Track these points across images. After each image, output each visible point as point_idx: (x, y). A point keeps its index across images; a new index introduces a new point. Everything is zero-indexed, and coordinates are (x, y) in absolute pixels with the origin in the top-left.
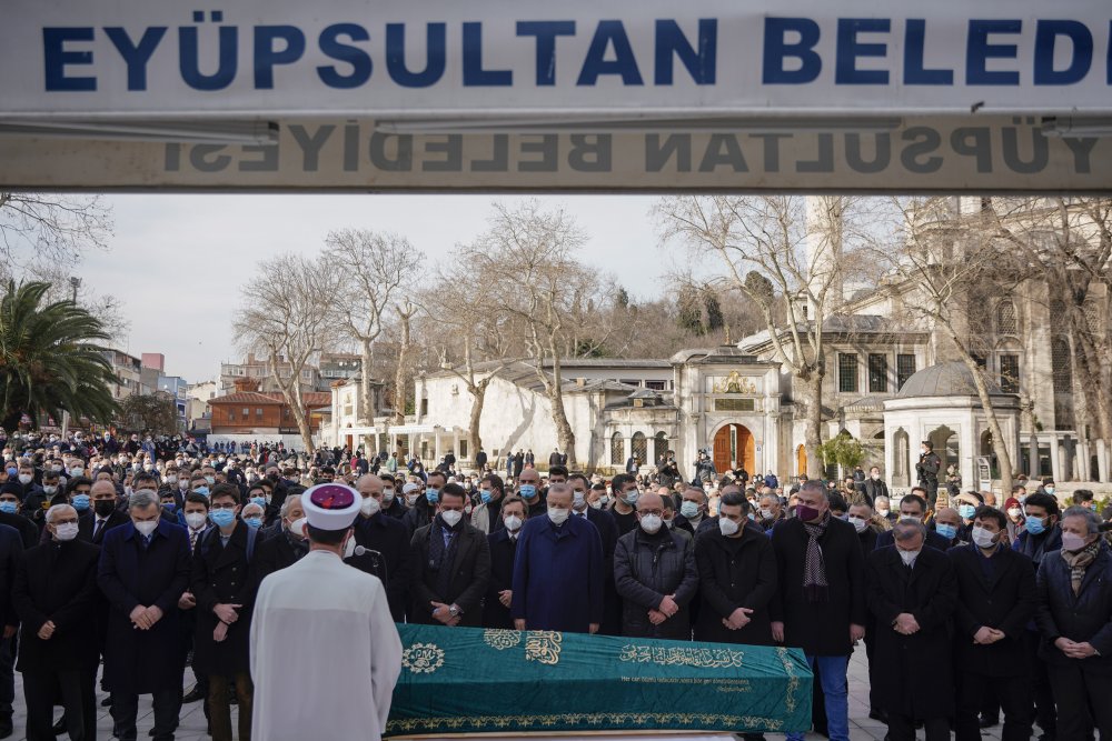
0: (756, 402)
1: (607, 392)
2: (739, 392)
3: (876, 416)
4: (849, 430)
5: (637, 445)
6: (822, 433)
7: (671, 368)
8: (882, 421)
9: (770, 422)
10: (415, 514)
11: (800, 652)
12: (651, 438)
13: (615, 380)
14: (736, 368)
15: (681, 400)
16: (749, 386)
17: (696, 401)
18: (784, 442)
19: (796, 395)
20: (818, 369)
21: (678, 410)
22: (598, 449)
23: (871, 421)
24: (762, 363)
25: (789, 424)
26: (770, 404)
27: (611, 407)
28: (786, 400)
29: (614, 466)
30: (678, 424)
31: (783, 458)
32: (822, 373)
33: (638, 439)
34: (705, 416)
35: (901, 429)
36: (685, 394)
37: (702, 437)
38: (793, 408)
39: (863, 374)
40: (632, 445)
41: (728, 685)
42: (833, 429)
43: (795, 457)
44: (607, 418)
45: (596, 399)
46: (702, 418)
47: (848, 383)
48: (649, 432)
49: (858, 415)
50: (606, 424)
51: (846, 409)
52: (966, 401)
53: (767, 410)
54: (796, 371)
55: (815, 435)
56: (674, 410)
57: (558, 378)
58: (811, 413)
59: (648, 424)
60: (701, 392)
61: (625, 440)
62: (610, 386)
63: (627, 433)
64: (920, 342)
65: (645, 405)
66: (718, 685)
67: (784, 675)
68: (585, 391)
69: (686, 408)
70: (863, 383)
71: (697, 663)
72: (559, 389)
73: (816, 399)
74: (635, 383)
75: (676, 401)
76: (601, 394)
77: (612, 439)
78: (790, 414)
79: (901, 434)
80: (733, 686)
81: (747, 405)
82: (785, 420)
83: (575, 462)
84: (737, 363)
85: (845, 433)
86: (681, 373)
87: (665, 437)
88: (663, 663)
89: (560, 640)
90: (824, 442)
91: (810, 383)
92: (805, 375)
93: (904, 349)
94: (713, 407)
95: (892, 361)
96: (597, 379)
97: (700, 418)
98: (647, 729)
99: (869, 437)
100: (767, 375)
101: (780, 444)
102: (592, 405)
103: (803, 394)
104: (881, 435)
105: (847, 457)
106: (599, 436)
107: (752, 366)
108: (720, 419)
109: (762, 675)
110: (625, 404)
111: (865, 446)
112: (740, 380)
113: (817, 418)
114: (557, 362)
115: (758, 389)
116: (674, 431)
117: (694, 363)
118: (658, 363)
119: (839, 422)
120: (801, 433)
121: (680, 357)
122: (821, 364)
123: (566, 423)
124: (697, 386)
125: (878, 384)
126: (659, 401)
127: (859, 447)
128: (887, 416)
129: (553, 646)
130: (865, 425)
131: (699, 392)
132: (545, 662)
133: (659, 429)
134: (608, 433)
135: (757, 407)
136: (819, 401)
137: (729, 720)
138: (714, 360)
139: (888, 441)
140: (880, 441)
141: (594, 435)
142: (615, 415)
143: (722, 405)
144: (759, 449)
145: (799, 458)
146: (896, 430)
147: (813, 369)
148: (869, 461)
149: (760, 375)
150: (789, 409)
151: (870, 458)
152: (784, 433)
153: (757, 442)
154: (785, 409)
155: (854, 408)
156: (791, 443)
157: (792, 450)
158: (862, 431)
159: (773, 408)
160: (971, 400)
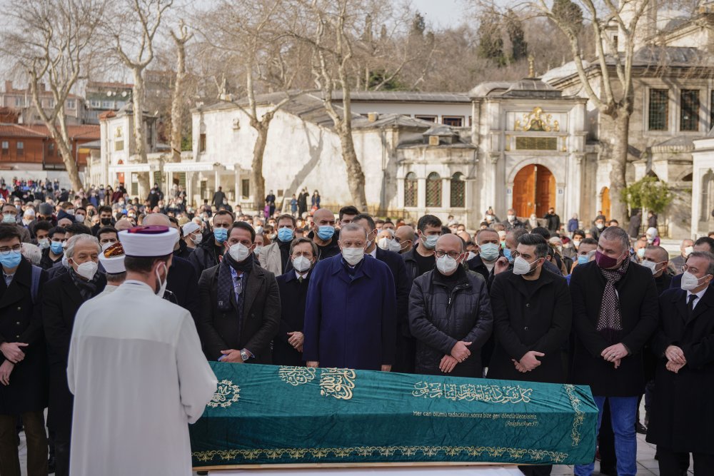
0: (560, 141)
1: (401, 129)
2: (541, 129)
3: (685, 156)
4: (657, 172)
5: (432, 185)
6: (628, 174)
7: (469, 103)
8: (691, 162)
9: (574, 164)
10: (203, 253)
11: (586, 389)
12: (447, 179)
13: (409, 116)
14: (539, 104)
15: (480, 138)
16: (552, 123)
17: (496, 139)
18: (588, 185)
19: (600, 134)
20: (626, 105)
21: (476, 149)
22: (389, 190)
23: (679, 162)
24: (567, 98)
25: (593, 164)
26: (574, 143)
27: (405, 144)
28: (591, 139)
29: (408, 209)
30: (475, 164)
31: (586, 200)
32: (630, 110)
33: (433, 179)
34: (505, 156)
35: (710, 171)
36: (484, 131)
37: (501, 179)
38: (598, 147)
39: (674, 111)
40: (427, 186)
41: (516, 420)
42: (640, 170)
43: (598, 200)
44: (400, 157)
45: (389, 135)
46: (502, 157)
47: (657, 121)
48: (445, 172)
49: (666, 156)
50: (398, 164)
51: (654, 149)
53: (571, 149)
54: (603, 107)
55: (620, 177)
56: (472, 148)
57: (349, 113)
58: (617, 154)
59: (444, 163)
60: (501, 129)
61: (420, 181)
62: (404, 121)
63: (421, 172)
65: (441, 143)
66: (507, 419)
67: (571, 411)
68: (377, 127)
69: (485, 147)
70: (674, 122)
71: (487, 399)
72: (349, 125)
73: (622, 138)
74: (431, 119)
75: (474, 139)
76: (395, 130)
77: (406, 180)
78: (594, 154)
79: (712, 178)
80: (522, 420)
81: (550, 144)
82: (589, 161)
83: (365, 204)
84: (541, 97)
85: (652, 174)
86: (480, 108)
87: (462, 178)
88: (454, 399)
89: (354, 377)
90: (629, 184)
91: (617, 120)
92: (612, 112)
94: (513, 146)
95: (705, 98)
96: (390, 114)
97: (499, 157)
98: (437, 461)
99: (676, 179)
100: (573, 110)
101: (583, 186)
102: (384, 143)
103: (610, 134)
104: (689, 178)
105: (653, 201)
106: (391, 175)
107: (556, 101)
108: (519, 160)
109: (550, 411)
110: (420, 142)
111: (672, 189)
112: (543, 117)
113: (622, 159)
114: (348, 95)
115: (562, 126)
116: (471, 171)
117: (495, 98)
118: (456, 97)
119: (646, 162)
120: (605, 174)
121: (479, 90)
122: (630, 100)
123: (356, 161)
124: (497, 121)
125: (689, 122)
126: (456, 139)
127: (665, 189)
128: (697, 157)
129: (347, 383)
130: (673, 166)
131: (500, 129)
132: (339, 397)
133: (455, 169)
134: (401, 172)
135: (560, 147)
136: (626, 140)
137: (516, 453)
138: (516, 95)
139: (696, 184)
140: (688, 183)
141: (386, 175)
142: (409, 154)
143: (522, 144)
144: (560, 192)
145: (602, 201)
146: (705, 172)
147: (621, 105)
148: (676, 205)
149: (565, 111)
150: (594, 149)
151: (676, 202)
152: (588, 174)
153: (559, 184)
154: (590, 149)
155: (663, 148)
156: (595, 185)
157: (595, 192)
158: (670, 173)
159: (577, 147)
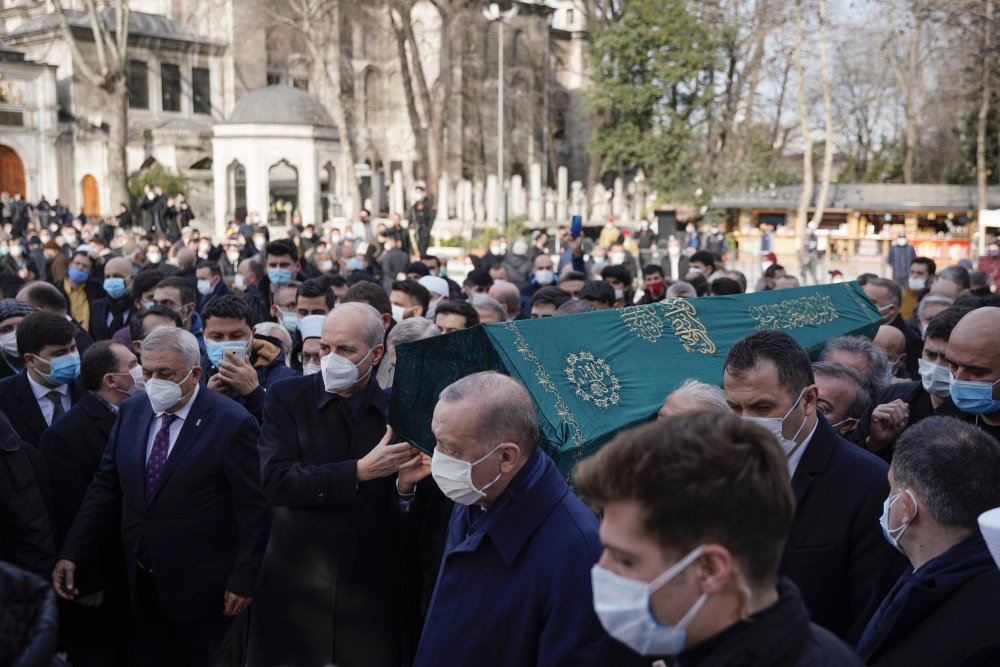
0: (27, 116)
2: (2, 100)
4: (159, 159)
9: (47, 144)
16: (15, 93)
18: (64, 171)
19: (75, 110)
20: (124, 79)
23: (186, 148)
24: (32, 63)
25: (68, 147)
26: (45, 120)
28: (64, 116)
31: (64, 191)
35: (235, 161)
38: (74, 126)
39: (154, 87)
42: (136, 157)
43: (78, 190)
47: (137, 97)
49: (171, 140)
51: (155, 132)
52: (308, 131)
53: (42, 129)
54: (98, 80)
58: (116, 136)
64: (216, 55)
70: (155, 100)
78: (70, 133)
79: (237, 169)
81: (14, 120)
82: (64, 141)
85: (149, 161)
90: (129, 171)
91: (113, 98)
92: (107, 86)
93: (199, 61)
95: (186, 73)
100: (40, 79)
101: (61, 173)
103: (90, 110)
107: (20, 66)
111: (188, 179)
112: (4, 85)
115: (28, 98)
119: (145, 147)
127: (182, 179)
128: (216, 144)
130: (181, 153)
135: (27, 123)
136: (125, 122)
139: (219, 174)
140: (203, 173)
144: (32, 179)
145: (84, 191)
146: (229, 161)
149: (28, 79)
150: (70, 127)
151: (194, 193)
152: (64, 159)
153: (30, 170)
154: (65, 127)
155: (165, 131)
156: (73, 173)
157: (73, 181)
158: (178, 160)
159: (49, 125)
160: (314, 131)
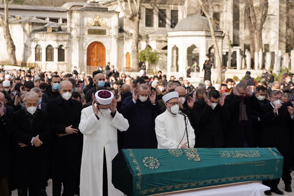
0: (107, 31)
1: (33, 24)
2: (99, 25)
3: (164, 39)
4: (151, 46)
5: (49, 51)
6: (139, 46)
7: (66, 12)
8: (166, 42)
9: (114, 41)
11: (275, 149)
12: (56, 48)
13: (34, 17)
14: (98, 14)
15: (71, 29)
16: (104, 23)
17: (79, 30)
18: (120, 51)
19: (125, 28)
20: (138, 16)
21: (70, 34)
22: (28, 53)
23: (161, 41)
24: (110, 12)
25: (122, 42)
26: (114, 32)
27: (35, 31)
28: (121, 30)
29: (37, 62)
30: (69, 41)
31: (119, 58)
32: (140, 18)
33: (49, 49)
34: (83, 37)
35: (175, 46)
36: (73, 26)
37: (81, 48)
38: (124, 34)
39: (156, 19)
40: (46, 51)
41: (258, 163)
42: (143, 45)
43: (125, 58)
44: (33, 37)
45: (27, 27)
46: (81, 38)
47: (149, 23)
48: (55, 45)
49: (155, 38)
50: (32, 41)
51: (150, 35)
52: (203, 33)
53: (112, 35)
54: (128, 16)
55: (136, 48)
56: (68, 34)
57: (7, 15)
58: (135, 37)
59: (55, 41)
60: (81, 25)
61: (42, 49)
62: (34, 20)
63: (43, 46)
64: (181, 5)
65: (53, 31)
67: (275, 158)
68: (20, 23)
69: (73, 33)
70: (156, 25)
71: (247, 156)
72: (7, 21)
73: (137, 30)
74: (44, 19)
75: (68, 30)
76: (30, 24)
77: (36, 48)
78: (123, 37)
79: (176, 49)
80: (260, 164)
81: (102, 32)
82: (120, 40)
83: (16, 60)
84: (99, 11)
85: (149, 47)
86: (71, 15)
87: (63, 48)
89: (196, 151)
90: (140, 51)
91: (134, 22)
92: (132, 19)
93: (174, 8)
94: (86, 33)
95: (168, 14)
96: (26, 16)
97: (80, 38)
99: (159, 49)
100: (113, 17)
101: (118, 51)
102: (24, 30)
103: (130, 28)
104: (165, 48)
105: (151, 59)
106: (28, 46)
107: (106, 13)
108: (90, 39)
110: (42, 30)
111: (158, 53)
112: (100, 20)
113: (137, 40)
114: (7, 7)
115: (108, 24)
116: (68, 44)
117: (78, 11)
118: (56, 9)
119: (146, 41)
120: (129, 46)
121: (66, 6)
122: (140, 14)
123: (11, 39)
124: (79, 21)
125: (162, 24)
126: (60, 29)
127: (156, 53)
128: (169, 39)
129: (196, 154)
130: (158, 43)
131: (80, 25)
132: (196, 160)
133: (60, 44)
134: (33, 45)
135: (107, 34)
136: (138, 32)
137: (258, 176)
138: (88, 9)
139: (169, 50)
140: (165, 51)
141: (26, 46)
142: (37, 36)
143: (91, 32)
144: (108, 54)
145: (126, 58)
146: (173, 46)
147: (136, 16)
148: (160, 60)
149: (109, 17)
150: (122, 34)
151: (160, 59)
152: (120, 46)
153: (107, 51)
154: (121, 35)
155: (154, 35)
156: (123, 51)
157: (123, 54)
158: (157, 46)
159: (115, 34)
160: (206, 33)
